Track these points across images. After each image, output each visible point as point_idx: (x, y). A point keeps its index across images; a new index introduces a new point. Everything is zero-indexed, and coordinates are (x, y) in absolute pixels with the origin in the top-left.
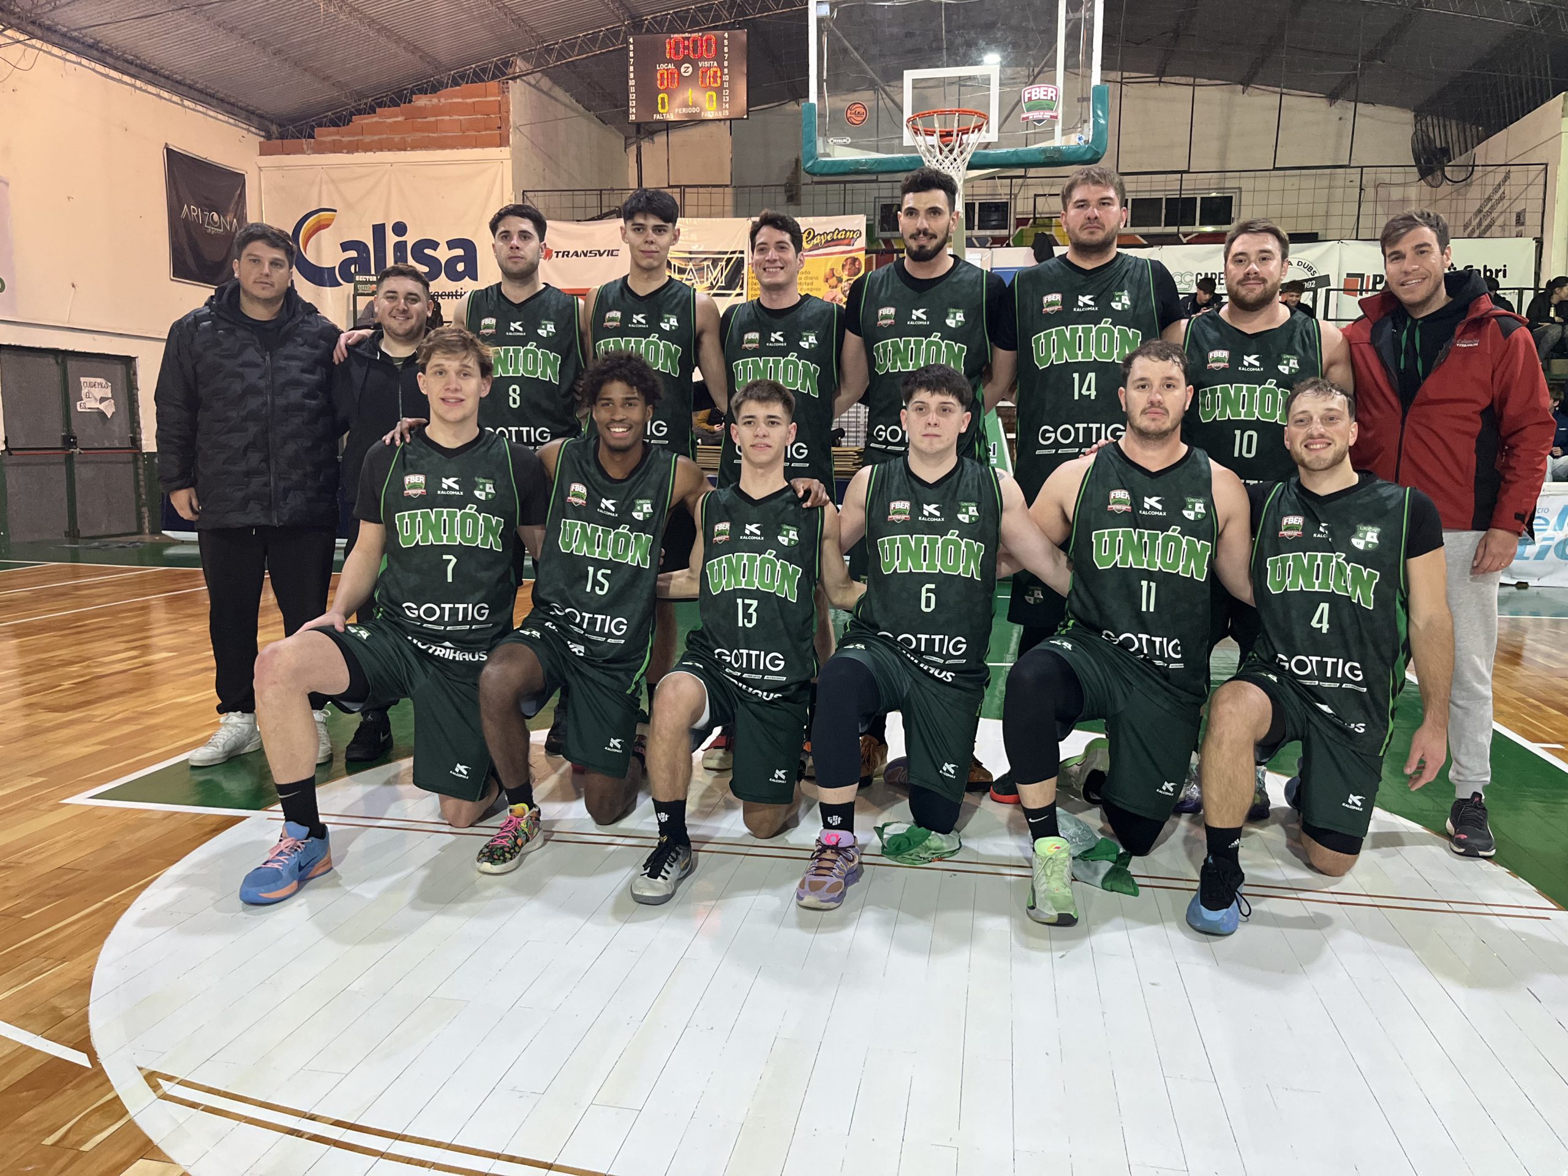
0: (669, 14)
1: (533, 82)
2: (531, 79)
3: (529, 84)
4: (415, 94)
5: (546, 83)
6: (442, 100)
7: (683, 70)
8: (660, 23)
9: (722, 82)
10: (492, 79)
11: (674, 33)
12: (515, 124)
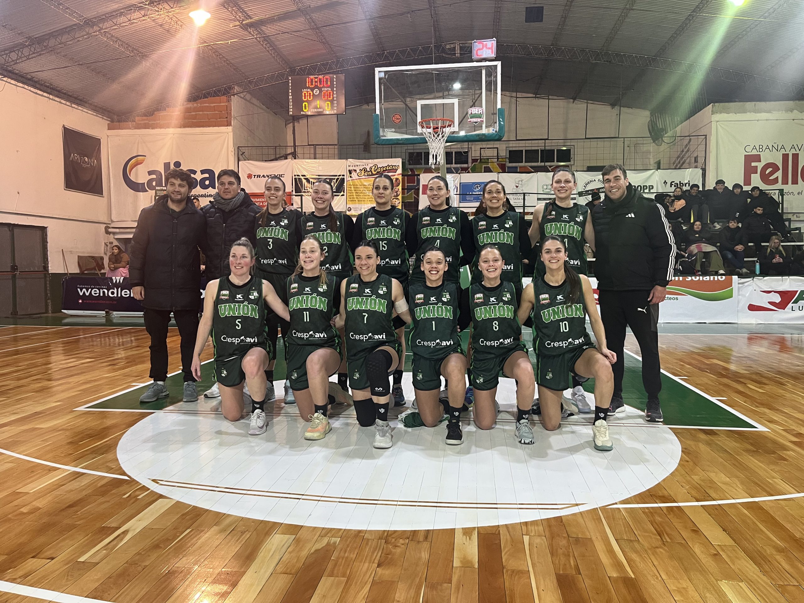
0: (308, 67)
2: (242, 95)
3: (241, 97)
5: (248, 97)
6: (199, 105)
7: (314, 92)
8: (304, 71)
9: (333, 98)
10: (223, 95)
11: (310, 75)
12: (234, 115)
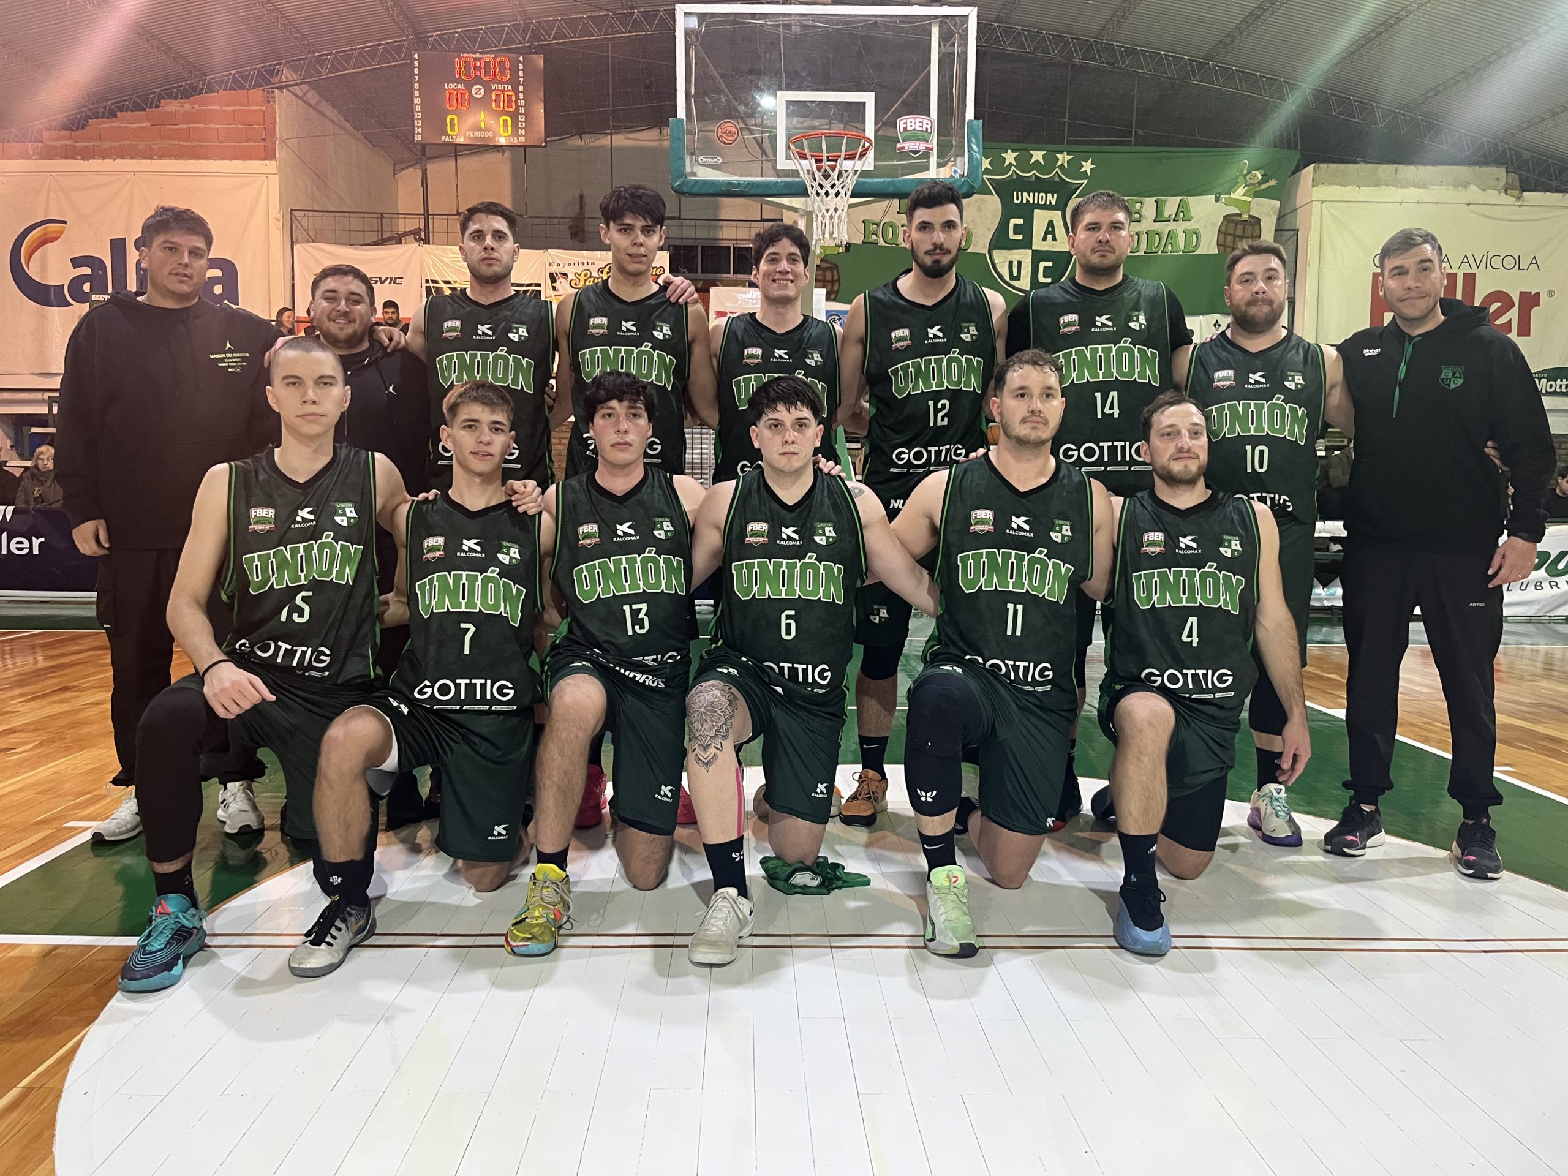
0: (457, 32)
1: (300, 94)
2: (297, 90)
3: (297, 96)
4: (164, 98)
5: (313, 96)
6: (196, 107)
7: (474, 91)
8: (448, 42)
9: (517, 107)
10: (256, 86)
11: (464, 53)
12: (281, 136)
